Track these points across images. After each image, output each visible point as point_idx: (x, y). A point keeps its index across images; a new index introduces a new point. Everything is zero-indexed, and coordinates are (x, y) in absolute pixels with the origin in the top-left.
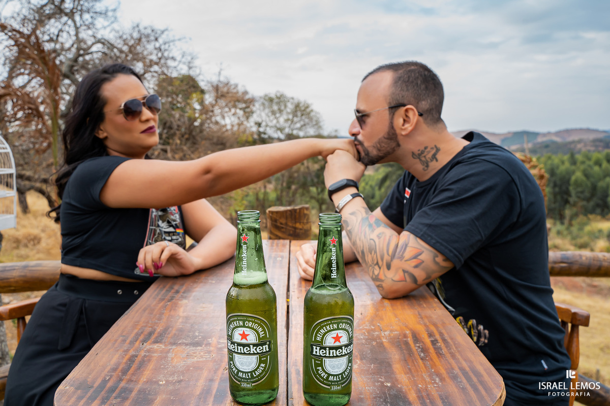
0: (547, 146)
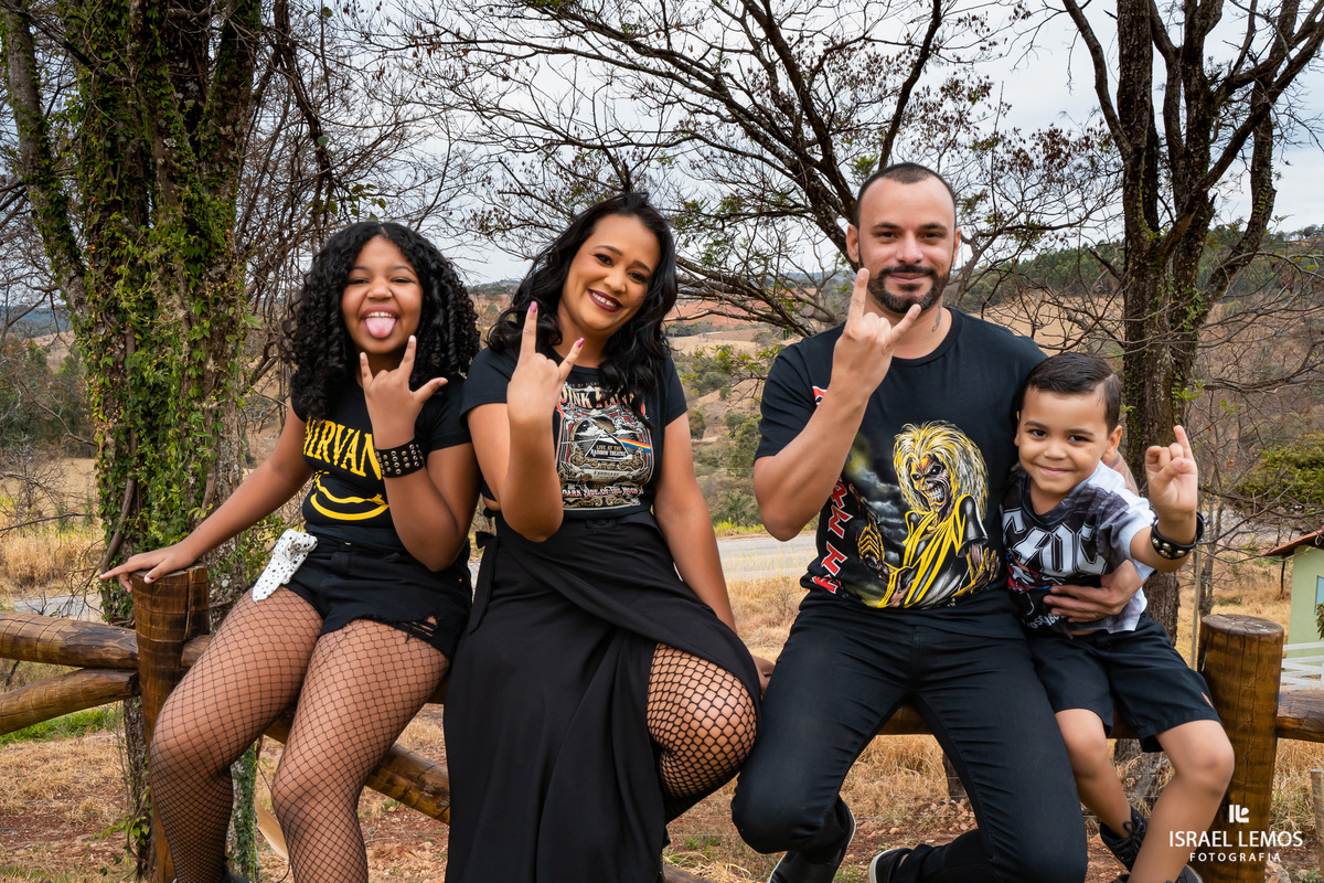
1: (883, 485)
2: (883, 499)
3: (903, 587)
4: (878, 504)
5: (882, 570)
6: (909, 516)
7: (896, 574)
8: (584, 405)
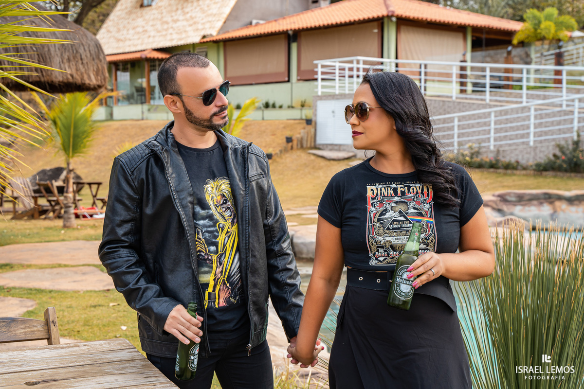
1: (203, 211)
2: (204, 218)
3: (221, 264)
4: (201, 222)
5: (208, 258)
6: (219, 225)
7: (216, 258)
8: (390, 195)
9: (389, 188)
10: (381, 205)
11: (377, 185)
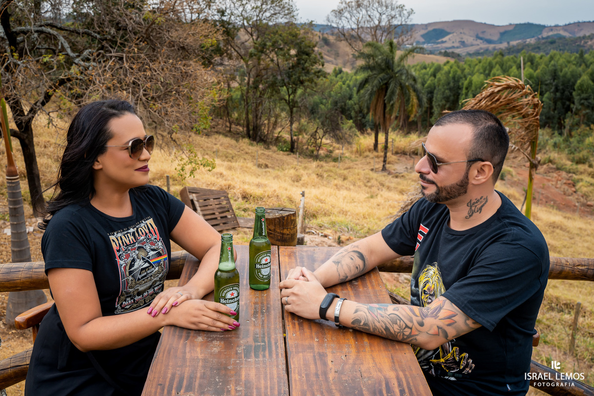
0: (552, 43)
8: (132, 242)
9: (129, 235)
10: (128, 256)
11: (115, 233)
